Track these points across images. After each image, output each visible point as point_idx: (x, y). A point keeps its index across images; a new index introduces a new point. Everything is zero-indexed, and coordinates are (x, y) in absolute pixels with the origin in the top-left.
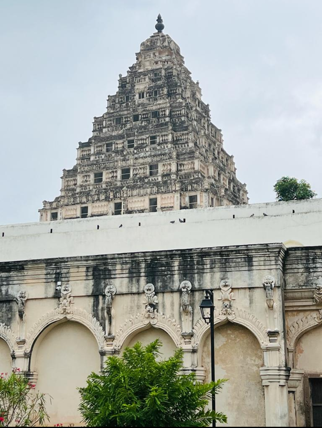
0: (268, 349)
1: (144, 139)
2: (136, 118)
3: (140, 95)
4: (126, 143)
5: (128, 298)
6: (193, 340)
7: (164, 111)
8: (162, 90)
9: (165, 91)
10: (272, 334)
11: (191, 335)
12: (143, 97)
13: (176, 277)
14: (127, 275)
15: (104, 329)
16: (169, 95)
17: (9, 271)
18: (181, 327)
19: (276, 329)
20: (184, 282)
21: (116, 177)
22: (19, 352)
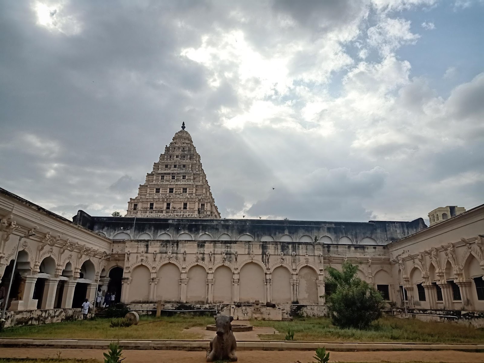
0: (320, 275)
1: (180, 177)
2: (175, 166)
3: (176, 156)
4: (171, 177)
5: (274, 256)
6: (296, 271)
7: (189, 165)
8: (187, 156)
9: (189, 156)
10: (321, 270)
11: (296, 269)
12: (178, 157)
13: (290, 251)
14: (273, 249)
15: (266, 266)
16: (190, 158)
17: (230, 244)
18: (292, 267)
19: (322, 269)
20: (293, 252)
21: (167, 191)
22: (236, 272)
